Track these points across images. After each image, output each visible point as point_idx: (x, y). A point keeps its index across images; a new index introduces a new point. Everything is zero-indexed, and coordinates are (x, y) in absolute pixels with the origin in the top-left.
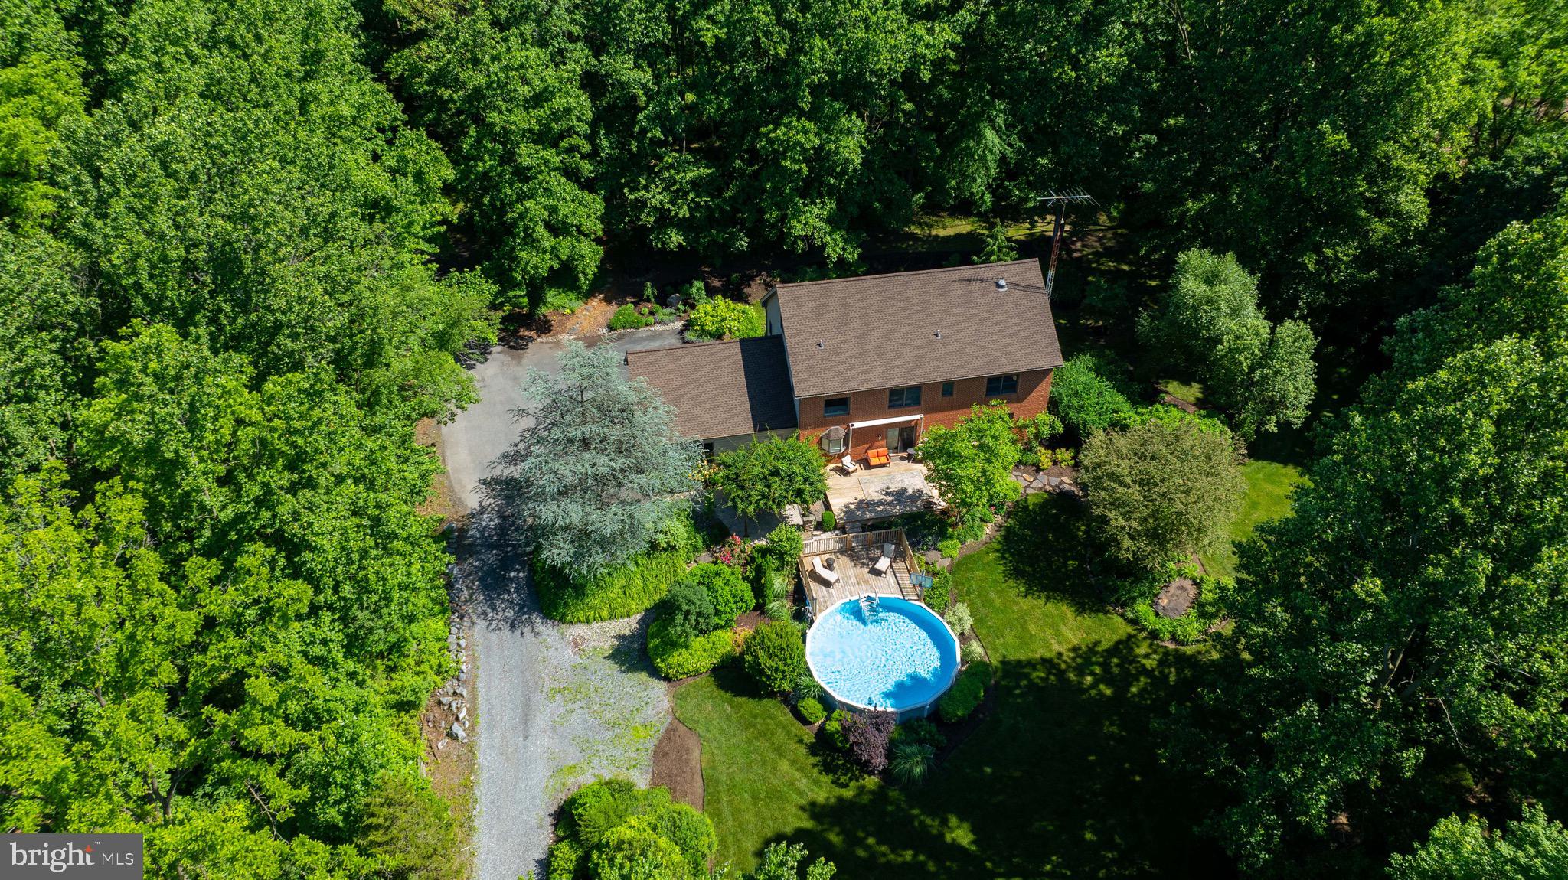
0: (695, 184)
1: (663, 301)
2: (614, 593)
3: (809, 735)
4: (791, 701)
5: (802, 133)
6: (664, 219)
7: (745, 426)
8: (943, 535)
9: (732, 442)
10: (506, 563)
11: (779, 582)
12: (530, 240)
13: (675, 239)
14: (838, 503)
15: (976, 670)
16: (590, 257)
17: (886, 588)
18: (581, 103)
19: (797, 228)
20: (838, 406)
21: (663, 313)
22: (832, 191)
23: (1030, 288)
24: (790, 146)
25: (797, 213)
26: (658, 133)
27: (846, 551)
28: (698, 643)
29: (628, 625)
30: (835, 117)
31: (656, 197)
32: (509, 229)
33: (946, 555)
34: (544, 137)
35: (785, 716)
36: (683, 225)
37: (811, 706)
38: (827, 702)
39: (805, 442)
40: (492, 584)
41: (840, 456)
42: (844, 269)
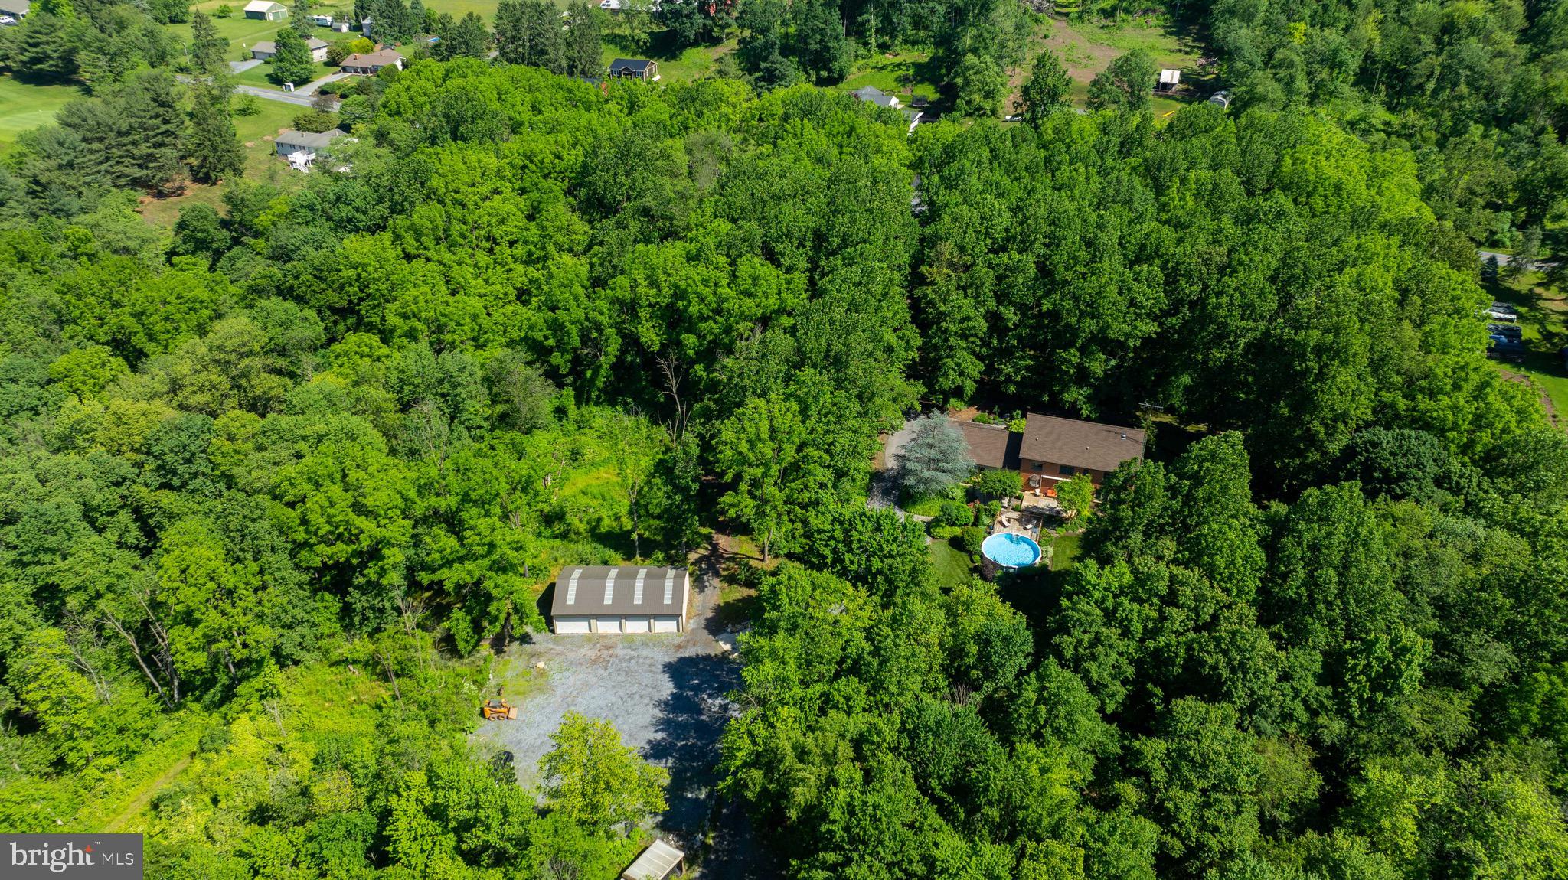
0: (1027, 368)
1: (1001, 416)
2: (927, 507)
3: (972, 566)
4: (970, 554)
5: (1073, 355)
6: (1009, 380)
7: (1000, 465)
8: (1060, 525)
9: (991, 468)
10: (893, 488)
11: (986, 520)
12: (945, 375)
13: (1012, 389)
14: (1025, 504)
15: (1044, 567)
16: (970, 388)
17: (1027, 535)
18: (982, 326)
19: (1067, 396)
20: (1039, 467)
21: (999, 420)
22: (1092, 385)
23: (1138, 442)
24: (1066, 361)
25: (1069, 391)
26: (1015, 343)
27: (1018, 520)
28: (948, 528)
29: (928, 519)
30: (1093, 353)
31: (1008, 369)
32: (939, 368)
33: (1056, 533)
34: (964, 336)
35: (967, 559)
36: (1016, 384)
37: (977, 557)
38: (982, 556)
39: (1018, 478)
40: (886, 493)
41: (1034, 488)
42: (1088, 419)
